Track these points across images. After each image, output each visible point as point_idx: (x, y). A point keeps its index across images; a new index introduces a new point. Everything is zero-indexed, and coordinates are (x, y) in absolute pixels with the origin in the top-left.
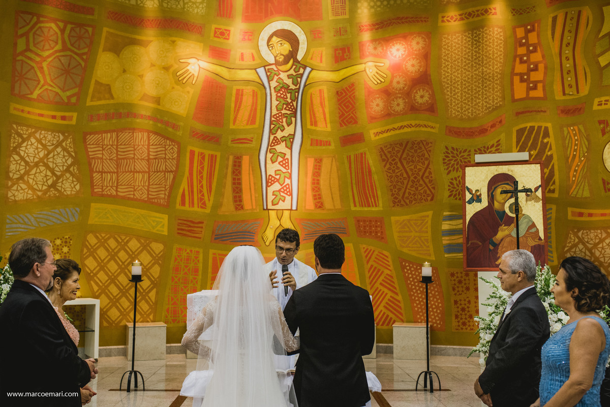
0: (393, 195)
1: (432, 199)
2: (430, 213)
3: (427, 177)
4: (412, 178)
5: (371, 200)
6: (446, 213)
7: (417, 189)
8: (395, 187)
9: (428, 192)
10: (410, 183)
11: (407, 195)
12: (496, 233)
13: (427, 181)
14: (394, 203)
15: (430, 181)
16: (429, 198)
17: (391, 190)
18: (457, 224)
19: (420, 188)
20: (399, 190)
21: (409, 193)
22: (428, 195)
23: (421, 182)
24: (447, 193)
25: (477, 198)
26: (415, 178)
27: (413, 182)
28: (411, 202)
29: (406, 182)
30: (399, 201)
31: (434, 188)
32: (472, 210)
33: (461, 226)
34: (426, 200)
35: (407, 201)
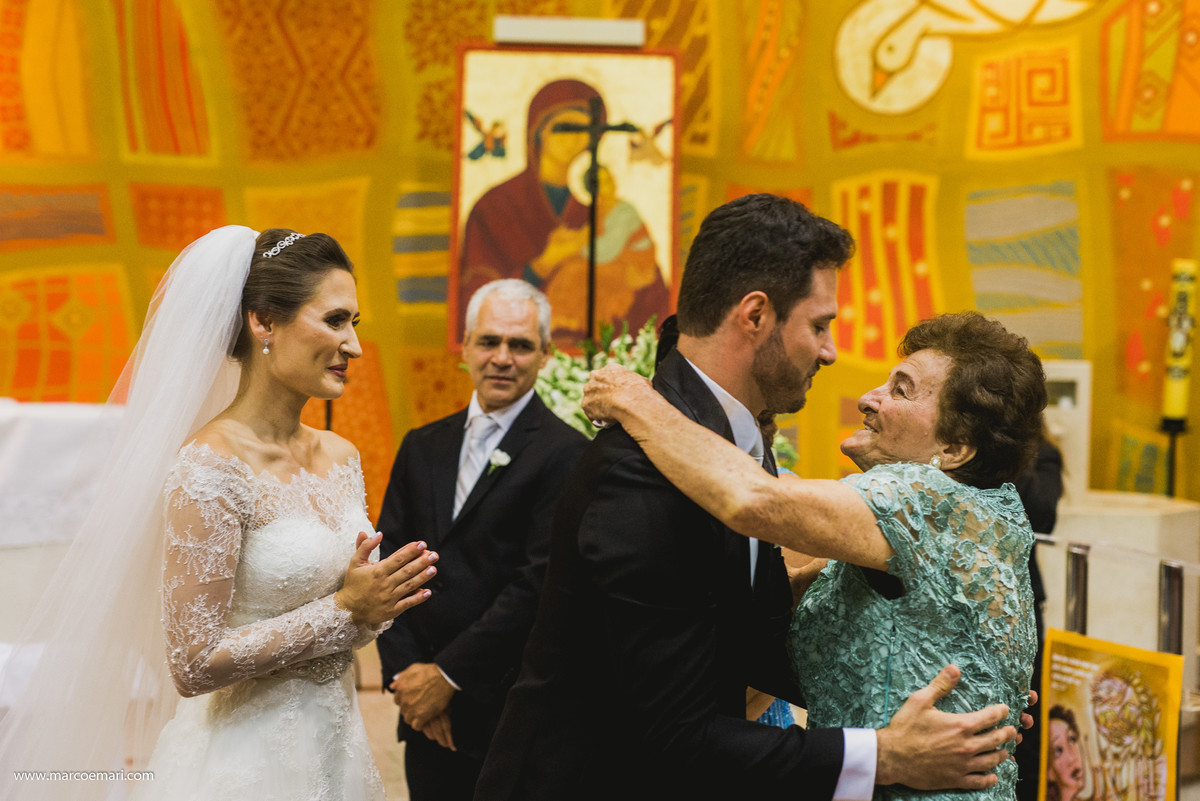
0: (252, 122)
1: (370, 142)
2: (362, 184)
3: (358, 76)
4: (312, 75)
5: (185, 135)
6: (410, 186)
7: (325, 109)
8: (259, 97)
9: (359, 120)
10: (307, 92)
11: (294, 124)
12: (540, 247)
13: (356, 86)
14: (256, 146)
15: (367, 89)
16: (362, 139)
17: (248, 108)
18: (435, 220)
19: (334, 107)
20: (273, 108)
21: (303, 121)
22: (359, 130)
23: (339, 89)
24: (413, 128)
25: (495, 147)
26: (322, 74)
27: (315, 86)
28: (306, 146)
29: (292, 85)
30: (272, 143)
31: (376, 109)
32: (478, 179)
33: (444, 228)
34: (352, 144)
35: (296, 145)
